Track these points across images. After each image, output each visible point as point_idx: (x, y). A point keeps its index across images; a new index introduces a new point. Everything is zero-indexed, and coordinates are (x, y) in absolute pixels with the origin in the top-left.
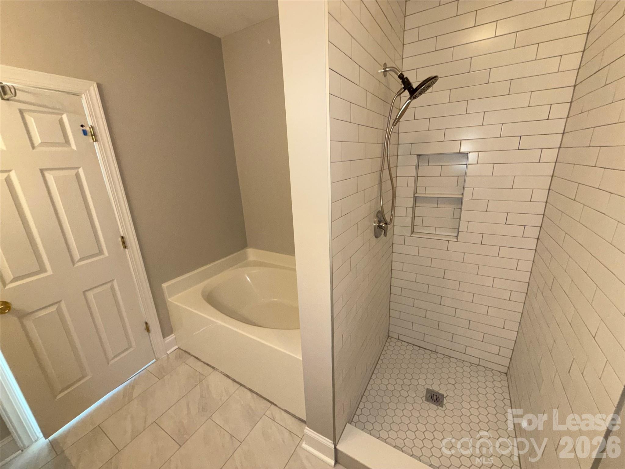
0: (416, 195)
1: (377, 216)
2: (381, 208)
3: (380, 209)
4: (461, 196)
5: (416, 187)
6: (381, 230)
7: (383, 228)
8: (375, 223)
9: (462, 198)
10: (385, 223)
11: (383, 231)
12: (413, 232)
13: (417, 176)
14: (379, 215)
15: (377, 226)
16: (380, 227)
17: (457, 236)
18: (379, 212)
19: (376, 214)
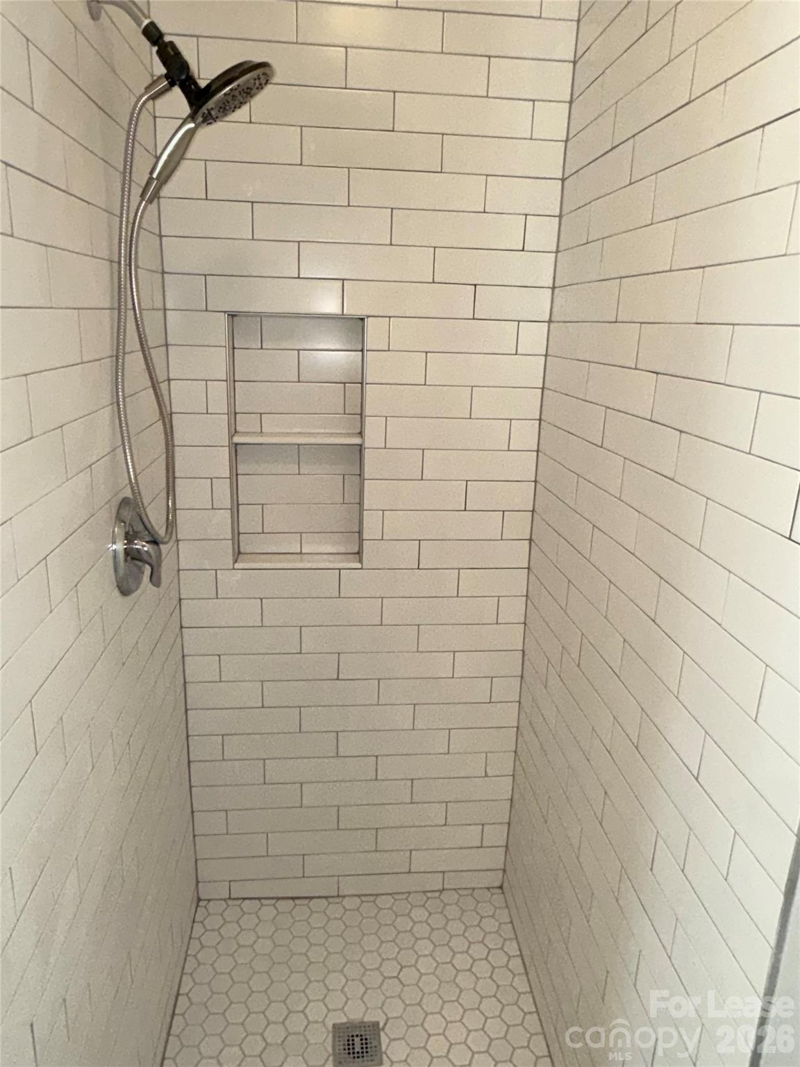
0: (237, 439)
1: (119, 519)
2: (132, 488)
3: (128, 493)
4: (357, 441)
5: (233, 414)
6: (140, 564)
7: (145, 557)
8: (114, 543)
9: (361, 445)
10: (148, 539)
11: (147, 569)
12: (238, 554)
13: (232, 381)
14: (127, 514)
15: (121, 556)
16: (132, 555)
17: (359, 553)
18: (125, 502)
19: (114, 511)
